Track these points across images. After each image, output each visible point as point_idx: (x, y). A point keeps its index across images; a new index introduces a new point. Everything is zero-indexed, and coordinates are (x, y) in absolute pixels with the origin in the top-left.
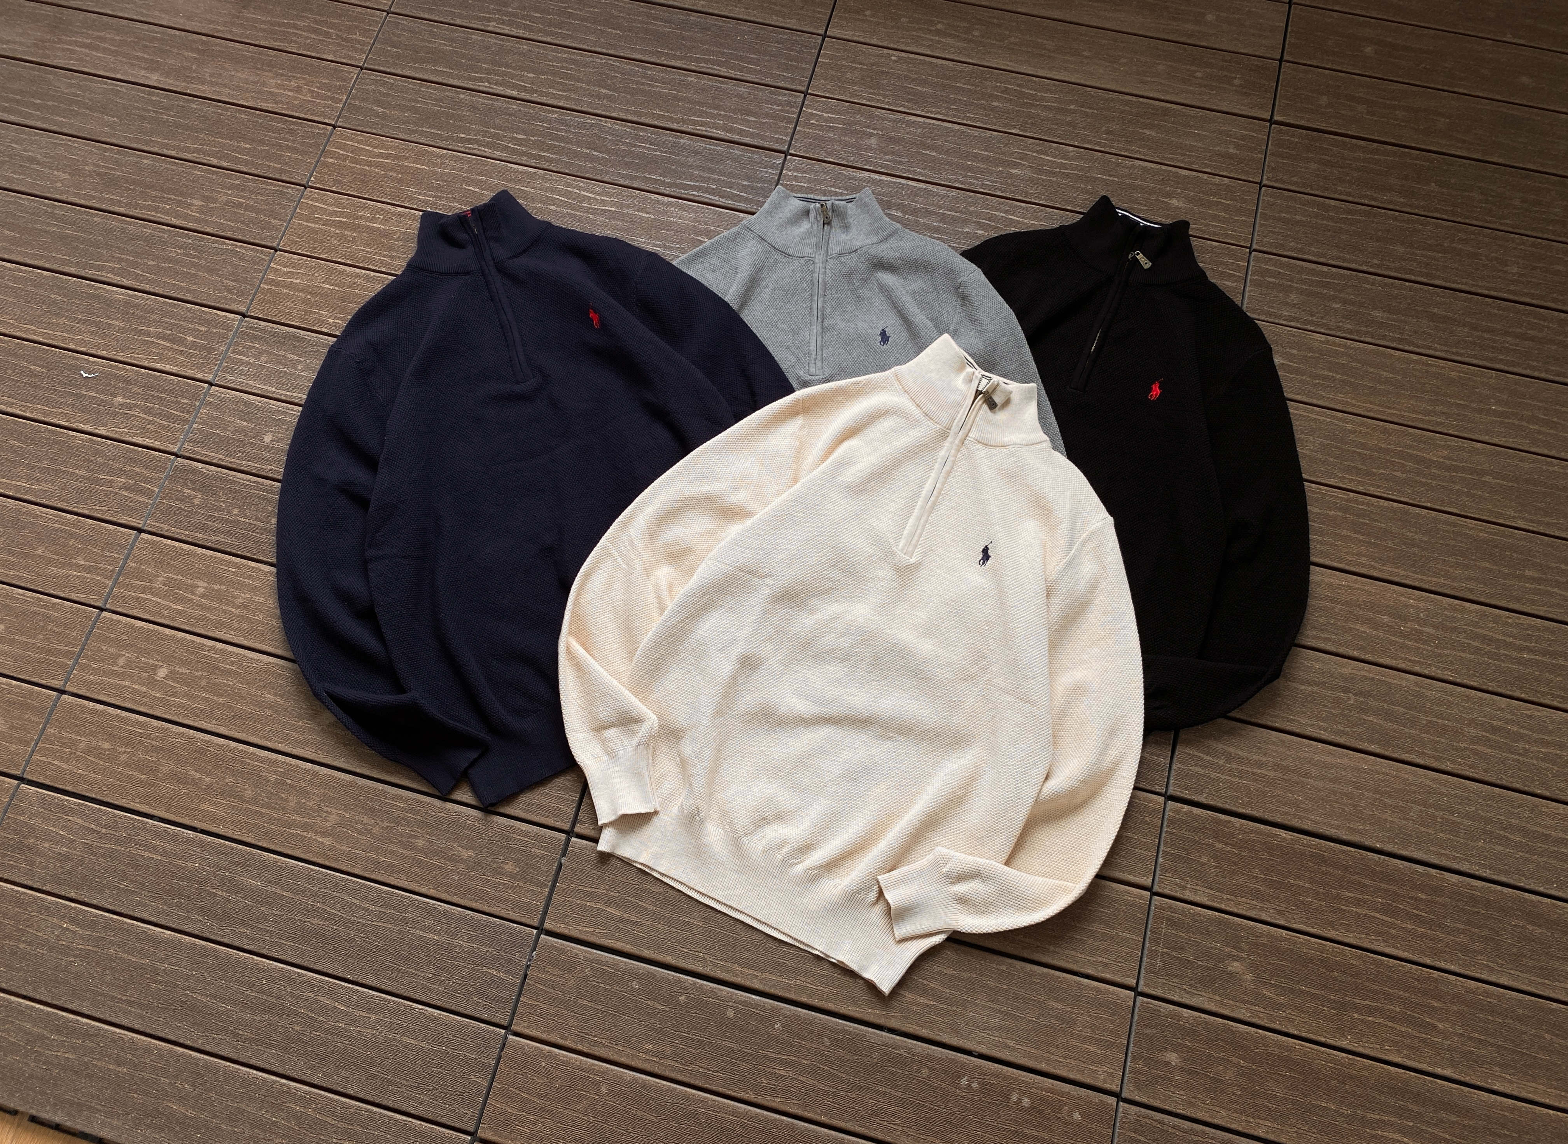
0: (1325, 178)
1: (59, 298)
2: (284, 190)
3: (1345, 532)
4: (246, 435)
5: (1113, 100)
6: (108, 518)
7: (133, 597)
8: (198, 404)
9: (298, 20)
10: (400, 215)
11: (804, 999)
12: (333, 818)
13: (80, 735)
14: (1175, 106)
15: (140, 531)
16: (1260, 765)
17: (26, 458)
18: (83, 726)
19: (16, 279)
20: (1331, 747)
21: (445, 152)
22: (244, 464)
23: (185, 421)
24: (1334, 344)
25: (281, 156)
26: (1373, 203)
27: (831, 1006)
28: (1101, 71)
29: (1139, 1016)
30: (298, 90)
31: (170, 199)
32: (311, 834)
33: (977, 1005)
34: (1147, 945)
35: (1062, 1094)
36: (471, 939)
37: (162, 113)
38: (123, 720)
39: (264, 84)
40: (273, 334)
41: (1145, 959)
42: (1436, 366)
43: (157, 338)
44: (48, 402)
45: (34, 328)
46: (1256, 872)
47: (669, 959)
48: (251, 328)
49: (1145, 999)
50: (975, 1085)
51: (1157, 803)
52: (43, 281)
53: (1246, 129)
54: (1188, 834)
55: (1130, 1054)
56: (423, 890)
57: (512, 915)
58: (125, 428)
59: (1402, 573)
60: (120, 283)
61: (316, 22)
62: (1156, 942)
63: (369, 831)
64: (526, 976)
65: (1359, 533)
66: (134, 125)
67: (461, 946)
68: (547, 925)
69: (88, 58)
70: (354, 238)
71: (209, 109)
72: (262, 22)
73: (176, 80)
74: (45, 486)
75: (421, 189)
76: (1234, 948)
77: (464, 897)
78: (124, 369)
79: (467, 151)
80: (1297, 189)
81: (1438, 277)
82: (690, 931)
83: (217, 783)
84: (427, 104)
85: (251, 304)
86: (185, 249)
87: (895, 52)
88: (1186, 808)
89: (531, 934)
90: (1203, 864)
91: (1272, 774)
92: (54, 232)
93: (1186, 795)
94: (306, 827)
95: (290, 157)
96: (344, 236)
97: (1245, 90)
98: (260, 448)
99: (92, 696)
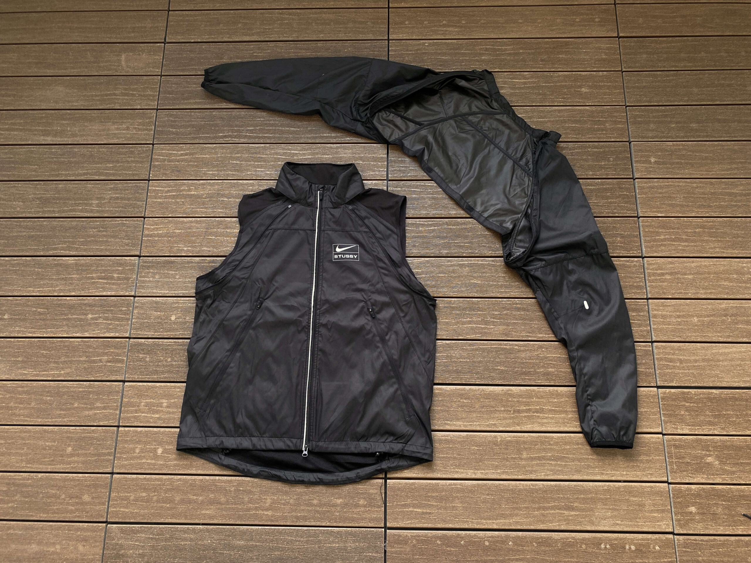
0: (651, 61)
1: (40, 270)
2: (138, 185)
3: (706, 238)
4: (161, 319)
5: (540, 43)
6: (105, 379)
7: (132, 417)
8: (131, 309)
9: (115, 90)
10: (203, 184)
11: (519, 527)
12: (269, 501)
13: (129, 493)
14: (570, 39)
15: (124, 381)
16: (696, 361)
17: (52, 359)
18: (129, 488)
19: (13, 265)
20: (726, 344)
21: (215, 145)
22: (166, 335)
23: (128, 319)
24: (677, 145)
25: (130, 166)
26: (677, 69)
27: (532, 527)
28: (530, 28)
29: (673, 494)
30: (128, 129)
31: (80, 203)
32: (260, 512)
33: (599, 509)
34: (668, 460)
35: (648, 540)
36: (354, 542)
37: (60, 158)
38: (148, 480)
39: (109, 130)
40: (158, 263)
41: (668, 467)
42: (727, 145)
43: (98, 279)
44: (54, 326)
45: (32, 289)
46: (708, 413)
47: (450, 526)
48: (145, 262)
49: (674, 486)
50: (608, 546)
51: (654, 391)
52: (28, 263)
53: (607, 44)
54: (673, 403)
55: (673, 513)
56: (324, 524)
57: (370, 525)
58: (98, 330)
59: (737, 252)
60: (69, 254)
61: (126, 89)
62: (671, 457)
63: (288, 503)
64: (385, 551)
65: (712, 237)
66: (47, 167)
67: (350, 546)
68: (388, 525)
69: (10, 136)
70: (183, 202)
71: (84, 150)
72: (96, 96)
73: (62, 138)
74: (68, 371)
75: (209, 168)
76: (707, 451)
77: (345, 523)
78: (87, 299)
79: (226, 142)
80: (640, 70)
81: (717, 100)
82: (457, 510)
83: (206, 499)
84: (197, 121)
85: (141, 250)
86: (97, 228)
87: (426, 41)
88: (668, 390)
89: (382, 531)
90: (682, 415)
91: (702, 364)
92: (25, 235)
93: (666, 384)
94: (256, 509)
95: (135, 167)
96: (178, 203)
97: (602, 24)
98: (170, 324)
99: (129, 472)
